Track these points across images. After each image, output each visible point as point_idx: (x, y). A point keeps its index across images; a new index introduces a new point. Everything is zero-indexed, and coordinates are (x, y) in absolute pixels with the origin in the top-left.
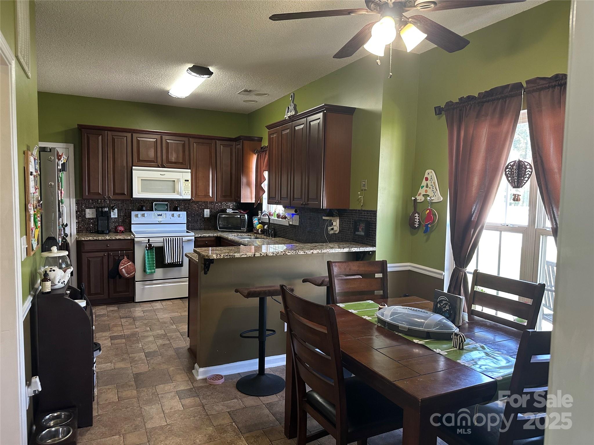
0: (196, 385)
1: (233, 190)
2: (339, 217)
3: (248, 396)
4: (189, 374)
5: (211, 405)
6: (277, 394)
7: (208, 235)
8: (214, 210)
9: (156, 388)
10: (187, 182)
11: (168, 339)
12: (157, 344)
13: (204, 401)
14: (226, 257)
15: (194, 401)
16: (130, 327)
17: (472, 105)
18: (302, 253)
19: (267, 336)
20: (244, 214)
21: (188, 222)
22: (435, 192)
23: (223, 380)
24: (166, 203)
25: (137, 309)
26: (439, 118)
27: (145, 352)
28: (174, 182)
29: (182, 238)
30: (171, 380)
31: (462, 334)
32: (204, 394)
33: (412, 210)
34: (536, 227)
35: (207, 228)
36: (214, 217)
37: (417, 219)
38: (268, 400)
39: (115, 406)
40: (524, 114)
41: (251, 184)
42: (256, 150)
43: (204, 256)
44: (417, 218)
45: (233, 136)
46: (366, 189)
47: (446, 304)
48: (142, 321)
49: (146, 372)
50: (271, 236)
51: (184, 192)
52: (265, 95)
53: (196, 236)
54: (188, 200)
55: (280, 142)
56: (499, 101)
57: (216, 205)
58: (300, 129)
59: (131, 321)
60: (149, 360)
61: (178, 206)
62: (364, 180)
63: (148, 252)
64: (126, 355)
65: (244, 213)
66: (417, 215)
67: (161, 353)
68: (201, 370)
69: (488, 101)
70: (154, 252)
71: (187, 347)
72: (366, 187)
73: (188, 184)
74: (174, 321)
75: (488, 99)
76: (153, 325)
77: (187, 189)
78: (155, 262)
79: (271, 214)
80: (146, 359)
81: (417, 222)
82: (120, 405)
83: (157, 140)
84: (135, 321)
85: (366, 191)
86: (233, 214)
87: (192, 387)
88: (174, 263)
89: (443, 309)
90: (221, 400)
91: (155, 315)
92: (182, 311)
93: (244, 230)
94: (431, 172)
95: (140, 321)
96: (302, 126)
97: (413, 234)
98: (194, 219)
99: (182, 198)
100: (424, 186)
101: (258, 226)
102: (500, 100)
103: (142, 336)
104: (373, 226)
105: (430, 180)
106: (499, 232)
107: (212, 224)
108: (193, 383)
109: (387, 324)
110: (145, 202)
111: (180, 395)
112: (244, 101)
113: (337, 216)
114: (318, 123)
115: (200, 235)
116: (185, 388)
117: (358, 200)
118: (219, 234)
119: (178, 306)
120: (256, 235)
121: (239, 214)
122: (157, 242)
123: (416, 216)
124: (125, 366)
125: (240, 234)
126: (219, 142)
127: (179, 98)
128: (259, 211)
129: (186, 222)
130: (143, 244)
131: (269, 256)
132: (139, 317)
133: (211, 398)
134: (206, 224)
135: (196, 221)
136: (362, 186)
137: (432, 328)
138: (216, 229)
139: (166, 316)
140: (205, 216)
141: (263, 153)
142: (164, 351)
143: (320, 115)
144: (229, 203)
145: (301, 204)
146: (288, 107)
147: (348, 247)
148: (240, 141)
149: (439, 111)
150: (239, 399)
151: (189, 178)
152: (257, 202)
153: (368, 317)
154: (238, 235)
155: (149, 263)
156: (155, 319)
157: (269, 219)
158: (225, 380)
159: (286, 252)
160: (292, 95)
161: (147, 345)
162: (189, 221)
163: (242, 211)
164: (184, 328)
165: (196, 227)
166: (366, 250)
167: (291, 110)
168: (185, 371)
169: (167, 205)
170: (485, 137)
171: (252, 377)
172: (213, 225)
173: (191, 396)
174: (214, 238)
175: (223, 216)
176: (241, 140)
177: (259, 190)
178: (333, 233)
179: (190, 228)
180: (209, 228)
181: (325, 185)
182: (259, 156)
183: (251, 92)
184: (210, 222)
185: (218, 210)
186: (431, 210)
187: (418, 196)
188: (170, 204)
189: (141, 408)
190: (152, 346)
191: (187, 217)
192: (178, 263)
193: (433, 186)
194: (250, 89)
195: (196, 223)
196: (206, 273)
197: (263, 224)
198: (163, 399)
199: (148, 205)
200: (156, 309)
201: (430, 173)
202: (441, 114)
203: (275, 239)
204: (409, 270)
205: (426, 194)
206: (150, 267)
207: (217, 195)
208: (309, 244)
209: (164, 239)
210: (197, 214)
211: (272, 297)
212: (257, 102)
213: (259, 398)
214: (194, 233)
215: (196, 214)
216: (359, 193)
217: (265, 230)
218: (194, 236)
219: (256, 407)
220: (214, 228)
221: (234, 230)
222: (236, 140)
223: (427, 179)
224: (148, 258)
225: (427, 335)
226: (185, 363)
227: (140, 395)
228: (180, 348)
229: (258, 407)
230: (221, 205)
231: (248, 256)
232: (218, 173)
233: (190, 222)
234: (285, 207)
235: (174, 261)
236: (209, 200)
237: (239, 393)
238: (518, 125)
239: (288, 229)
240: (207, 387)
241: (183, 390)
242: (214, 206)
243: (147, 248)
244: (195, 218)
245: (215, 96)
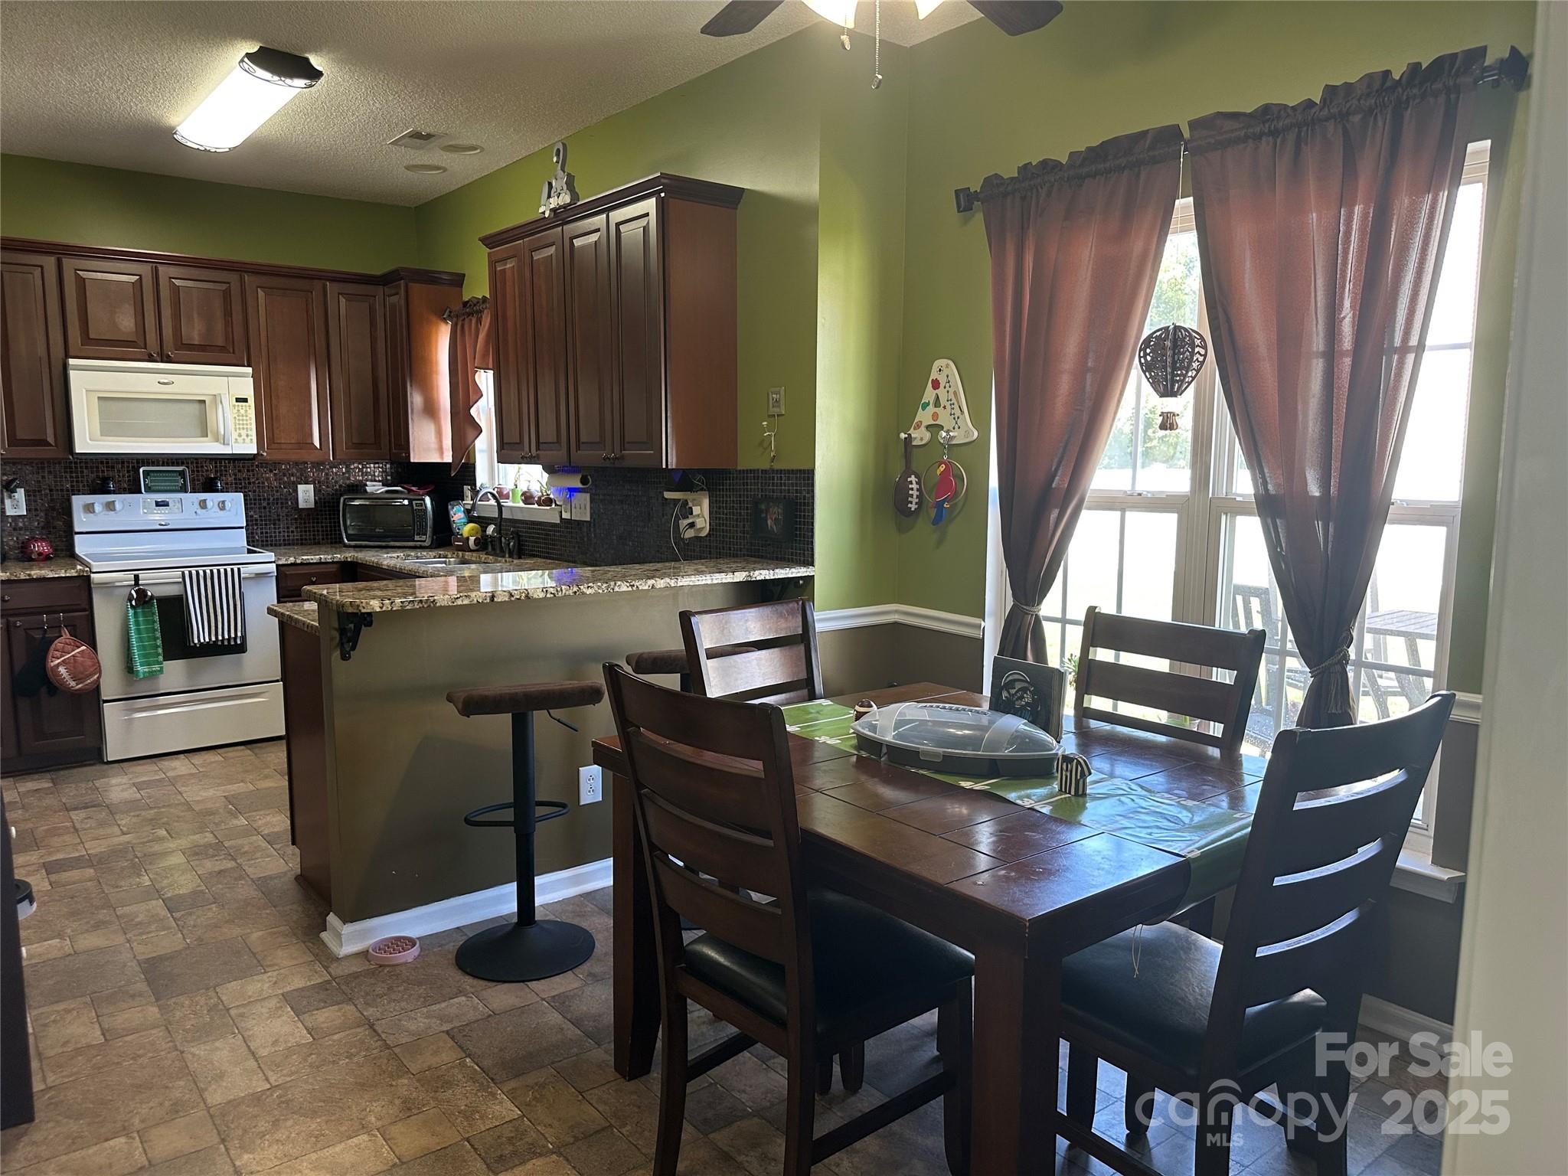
0: (338, 970)
1: (384, 425)
2: (707, 492)
3: (494, 984)
4: (310, 944)
5: (392, 1020)
6: (576, 970)
7: (318, 557)
8: (327, 487)
9: (217, 993)
10: (244, 404)
11: (230, 855)
12: (199, 873)
13: (370, 1012)
14: (410, 605)
15: (339, 1014)
16: (101, 832)
17: (1053, 186)
18: (624, 587)
19: (537, 820)
20: (419, 495)
21: (250, 523)
22: (958, 418)
23: (415, 951)
24: (180, 468)
25: (114, 781)
26: (966, 222)
27: (166, 896)
28: (203, 405)
29: (239, 569)
30: (262, 966)
31: (1081, 757)
32: (367, 994)
33: (898, 467)
34: (1210, 496)
35: (310, 539)
36: (329, 507)
37: (915, 489)
38: (553, 988)
39: (99, 1055)
40: (1184, 207)
41: (439, 409)
42: (448, 310)
43: (343, 607)
44: (914, 486)
45: (378, 271)
46: (783, 413)
47: (1024, 690)
48: (138, 813)
49: (179, 952)
50: (507, 556)
51: (235, 435)
52: (472, 150)
53: (280, 563)
54: (247, 457)
55: (528, 283)
56: (1123, 173)
57: (332, 472)
58: (590, 245)
59: (102, 816)
60: (180, 918)
61: (216, 478)
62: (778, 389)
63: (135, 614)
64: (105, 911)
65: (421, 492)
66: (913, 478)
67: (217, 896)
68: (348, 929)
69: (1093, 175)
70: (154, 614)
71: (293, 872)
72: (783, 407)
73: (246, 411)
74: (236, 805)
75: (1094, 169)
76: (174, 821)
77: (243, 424)
78: (159, 642)
79: (505, 493)
80: (172, 915)
81: (915, 497)
82: (114, 1052)
83: (141, 279)
84: (116, 813)
85: (783, 417)
86: (387, 496)
87: (326, 979)
88: (220, 643)
89: (1016, 703)
90: (419, 1003)
91: (176, 794)
92: (258, 778)
93: (425, 541)
94: (947, 366)
95: (132, 814)
96: (594, 237)
97: (901, 529)
98: (268, 514)
99: (231, 452)
100: (928, 404)
101: (467, 529)
102: (1126, 172)
103: (145, 855)
104: (804, 512)
105: (945, 387)
106: (1118, 514)
107: (322, 527)
108: (330, 967)
109: (884, 750)
110: (113, 467)
111: (298, 1003)
112: (408, 168)
113: (702, 490)
114: (644, 228)
115: (292, 560)
116: (309, 984)
117: (761, 444)
118: (350, 555)
119: (242, 764)
120: (460, 553)
121: (406, 496)
122: (161, 583)
123: (911, 483)
124: (107, 942)
125: (413, 554)
126: (335, 285)
127: (209, 151)
128: (465, 487)
129: (245, 525)
130: (117, 592)
131: (535, 599)
132: (126, 802)
133: (389, 1003)
134: (305, 527)
135: (274, 520)
136: (771, 405)
137: (1004, 750)
138: (336, 543)
139: (211, 793)
140: (302, 505)
141: (471, 320)
142: (222, 889)
143: (650, 205)
144: (372, 465)
145: (604, 459)
146: (550, 184)
147: (743, 569)
148: (400, 284)
149: (966, 201)
150: (471, 995)
151: (249, 393)
152: (457, 462)
153: (831, 738)
154: (409, 556)
155: (143, 645)
156: (178, 804)
157: (500, 507)
158: (421, 949)
159: (582, 587)
160: (558, 150)
161: (166, 877)
162: (252, 521)
163: (413, 488)
164: (279, 821)
165: (275, 537)
166: (790, 576)
167: (559, 191)
168: (298, 938)
169: (182, 474)
170: (1087, 269)
171: (500, 934)
172: (327, 531)
173: (328, 1001)
174: (335, 566)
175: (356, 503)
176: (401, 279)
177: (464, 427)
178: (693, 535)
179: (258, 541)
180: (314, 539)
181: (672, 402)
182: (459, 327)
183: (432, 139)
184: (318, 523)
185: (340, 486)
186: (949, 465)
187: (915, 429)
188: (193, 471)
189: (182, 1052)
190: (184, 878)
191: (246, 509)
192: (232, 643)
193: (952, 402)
194: (430, 130)
195: (274, 524)
196: (345, 657)
197: (483, 522)
198: (246, 1019)
199: (123, 476)
200: (175, 778)
201: (944, 369)
202: (972, 209)
203: (522, 561)
204: (895, 624)
205: (935, 423)
206: (145, 656)
207: (337, 438)
208: (637, 566)
209: (183, 573)
210: (277, 499)
211: (551, 711)
212: (445, 170)
213: (528, 986)
214: (273, 554)
215: (274, 499)
216: (765, 423)
217: (489, 540)
218: (274, 562)
219: (522, 1010)
220: (331, 538)
221: (392, 544)
222: (388, 280)
223: (936, 385)
224: (138, 631)
225: (993, 768)
226: (295, 918)
227: (171, 1019)
228: (271, 878)
229: (529, 1009)
230: (348, 472)
231: (475, 600)
232: (334, 377)
233: (257, 525)
234: (548, 469)
235: (220, 638)
236: (312, 458)
237: (469, 980)
238: (1169, 237)
239: (559, 531)
240: (371, 973)
241: (302, 989)
242: (327, 474)
243: (134, 603)
244: (270, 512)
245: (319, 148)
